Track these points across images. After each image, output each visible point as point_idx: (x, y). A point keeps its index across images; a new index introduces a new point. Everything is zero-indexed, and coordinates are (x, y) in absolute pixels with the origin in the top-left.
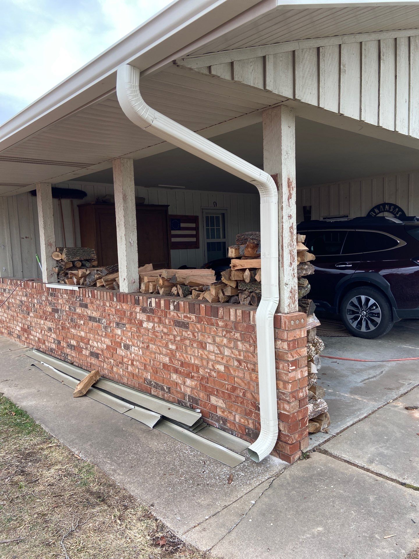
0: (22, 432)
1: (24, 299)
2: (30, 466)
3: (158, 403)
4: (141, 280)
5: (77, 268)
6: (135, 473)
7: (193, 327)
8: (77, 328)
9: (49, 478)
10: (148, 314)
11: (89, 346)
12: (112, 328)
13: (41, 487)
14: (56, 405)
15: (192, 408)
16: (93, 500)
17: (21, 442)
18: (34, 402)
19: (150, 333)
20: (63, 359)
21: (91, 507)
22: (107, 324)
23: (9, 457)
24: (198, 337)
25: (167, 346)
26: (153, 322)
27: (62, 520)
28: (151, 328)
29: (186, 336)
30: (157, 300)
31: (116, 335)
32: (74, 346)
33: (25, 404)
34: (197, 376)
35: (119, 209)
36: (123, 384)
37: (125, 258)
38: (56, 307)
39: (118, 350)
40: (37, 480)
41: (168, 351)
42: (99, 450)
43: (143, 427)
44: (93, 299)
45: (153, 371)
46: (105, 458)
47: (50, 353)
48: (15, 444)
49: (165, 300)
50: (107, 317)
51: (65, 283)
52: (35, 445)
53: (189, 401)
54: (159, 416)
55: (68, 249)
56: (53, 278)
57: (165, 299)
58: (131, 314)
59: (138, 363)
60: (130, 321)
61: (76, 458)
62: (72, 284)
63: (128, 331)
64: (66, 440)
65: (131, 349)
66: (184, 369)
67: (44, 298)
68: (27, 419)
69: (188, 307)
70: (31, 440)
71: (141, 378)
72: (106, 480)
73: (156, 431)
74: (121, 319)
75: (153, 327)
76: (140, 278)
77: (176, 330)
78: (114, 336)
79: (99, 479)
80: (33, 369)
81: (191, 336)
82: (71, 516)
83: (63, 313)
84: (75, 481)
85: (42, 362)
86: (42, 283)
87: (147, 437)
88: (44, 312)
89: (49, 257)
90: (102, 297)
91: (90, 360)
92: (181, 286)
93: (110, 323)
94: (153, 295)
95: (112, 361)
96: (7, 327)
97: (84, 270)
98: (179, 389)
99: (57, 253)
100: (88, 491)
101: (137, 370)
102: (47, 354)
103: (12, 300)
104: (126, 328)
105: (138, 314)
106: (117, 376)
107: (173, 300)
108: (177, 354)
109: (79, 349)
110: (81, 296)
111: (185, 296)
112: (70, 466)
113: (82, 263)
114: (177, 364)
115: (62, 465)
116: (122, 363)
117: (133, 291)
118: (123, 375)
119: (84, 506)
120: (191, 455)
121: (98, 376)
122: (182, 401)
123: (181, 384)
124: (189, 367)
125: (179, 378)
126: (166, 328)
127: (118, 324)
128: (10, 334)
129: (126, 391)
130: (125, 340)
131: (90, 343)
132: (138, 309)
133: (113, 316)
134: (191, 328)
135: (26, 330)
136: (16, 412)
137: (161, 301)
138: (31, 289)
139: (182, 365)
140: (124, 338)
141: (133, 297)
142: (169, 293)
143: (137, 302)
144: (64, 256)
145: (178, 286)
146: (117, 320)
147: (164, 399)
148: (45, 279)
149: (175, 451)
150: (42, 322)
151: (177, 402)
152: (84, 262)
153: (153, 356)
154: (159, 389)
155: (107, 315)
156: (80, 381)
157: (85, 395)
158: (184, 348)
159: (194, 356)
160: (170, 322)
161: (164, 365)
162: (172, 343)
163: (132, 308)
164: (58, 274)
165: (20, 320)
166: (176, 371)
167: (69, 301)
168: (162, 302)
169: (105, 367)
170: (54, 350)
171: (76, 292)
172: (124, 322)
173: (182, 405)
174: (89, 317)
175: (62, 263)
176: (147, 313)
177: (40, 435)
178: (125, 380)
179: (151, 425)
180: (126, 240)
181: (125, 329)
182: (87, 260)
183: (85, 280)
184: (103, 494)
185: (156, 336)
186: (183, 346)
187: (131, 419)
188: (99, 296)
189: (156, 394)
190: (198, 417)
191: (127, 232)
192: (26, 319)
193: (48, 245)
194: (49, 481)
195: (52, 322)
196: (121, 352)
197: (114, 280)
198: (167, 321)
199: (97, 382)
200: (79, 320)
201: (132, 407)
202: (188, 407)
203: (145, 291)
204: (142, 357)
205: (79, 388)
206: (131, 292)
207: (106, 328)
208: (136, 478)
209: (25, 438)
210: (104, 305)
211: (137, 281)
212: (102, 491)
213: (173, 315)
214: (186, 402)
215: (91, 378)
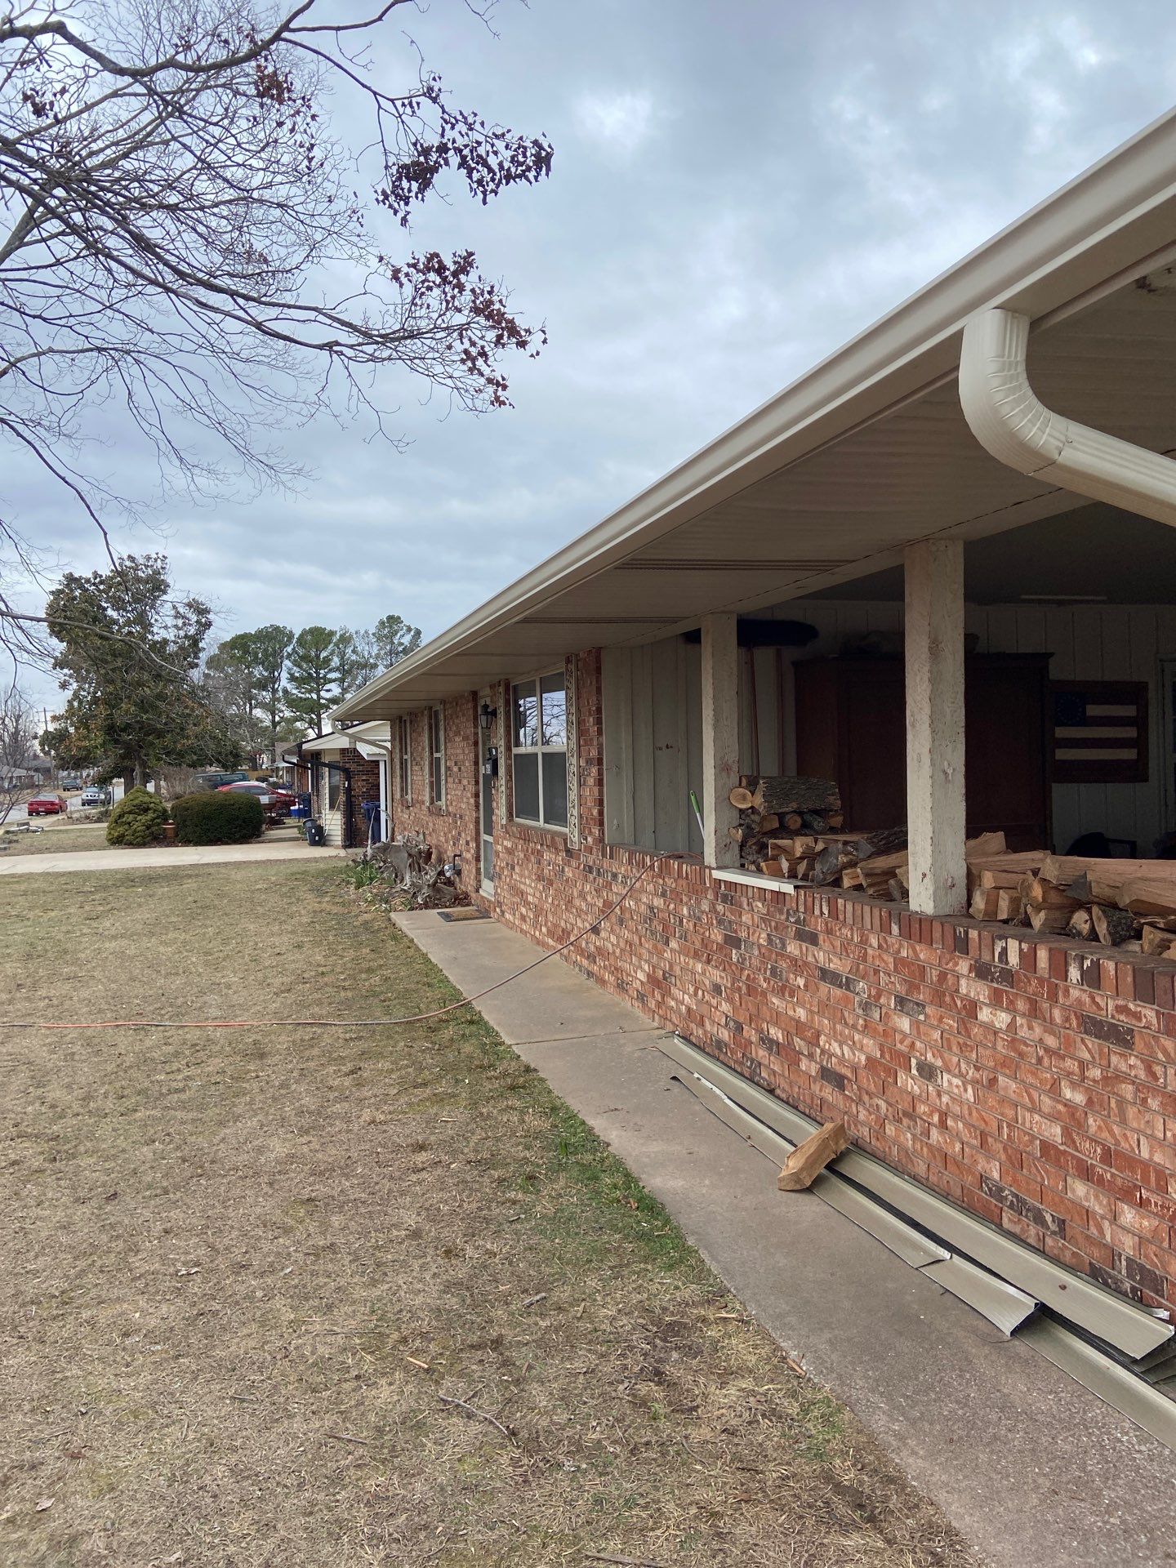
0: (655, 1259)
1: (658, 902)
2: (676, 1361)
3: (1027, 1261)
4: (972, 880)
5: (793, 834)
6: (961, 1461)
7: (1148, 1045)
8: (787, 994)
9: (724, 1411)
10: (995, 985)
11: (818, 1051)
12: (884, 1010)
13: (705, 1432)
14: (735, 1201)
15: (1141, 1300)
16: (842, 1509)
17: (654, 1288)
18: (681, 1183)
19: (1000, 1044)
20: (747, 1075)
21: (837, 1527)
22: (869, 996)
23: (625, 1322)
24: (1165, 1080)
25: (1054, 1090)
26: (1011, 1009)
27: (761, 1543)
28: (1004, 1027)
29: (1124, 1069)
30: (1025, 946)
31: (895, 1030)
32: (778, 1044)
33: (661, 1182)
34: (1160, 1203)
35: (918, 678)
36: (914, 1178)
37: (929, 816)
38: (736, 932)
39: (902, 1076)
40: (695, 1408)
41: (1060, 1107)
42: (852, 1363)
43: (981, 1324)
44: (832, 923)
45: (1009, 1158)
46: (873, 1391)
47: (716, 1052)
48: (639, 1289)
49: (1050, 950)
50: (872, 978)
51: (759, 870)
52: (687, 1305)
53: (1130, 1276)
54: (1031, 1303)
55: (769, 780)
56: (728, 855)
57: (1053, 945)
58: (943, 976)
59: (960, 1125)
60: (938, 997)
61: (793, 1369)
62: (777, 874)
63: (933, 1027)
64: (764, 1310)
65: (939, 1080)
66: (1113, 1170)
67: (705, 907)
68: (664, 1225)
69: (1130, 979)
70: (677, 1288)
71: (970, 1171)
72: (878, 1459)
73: (1021, 1346)
74: (913, 987)
75: (1012, 1026)
76: (969, 874)
77: (1087, 1046)
78: (889, 1033)
79: (857, 1450)
80: (676, 1088)
81: (1142, 1074)
82: (784, 1539)
83: (752, 949)
84: (791, 1437)
85: (696, 1075)
86: (703, 867)
87: (994, 1358)
88: (705, 943)
89: (722, 800)
90: (858, 920)
91: (821, 1090)
92: (1104, 912)
93: (878, 996)
94: (1009, 929)
95: (883, 1105)
96: (616, 969)
97: (809, 840)
98: (1094, 1231)
99: (741, 790)
100: (828, 1477)
101: (958, 1147)
102: (708, 1054)
103: (630, 903)
104: (927, 1016)
105: (963, 982)
106: (895, 1150)
107: (1077, 952)
108: (1091, 1121)
109: (792, 1054)
110: (802, 909)
111: (1118, 941)
112: (778, 1390)
113: (803, 819)
114: (1091, 1154)
115: (755, 1379)
116: (911, 1115)
117: (947, 911)
118: (915, 1151)
119: (820, 1521)
120: (1139, 1452)
121: (842, 1141)
122: (1106, 1272)
123: (1103, 1217)
124: (1133, 1172)
125: (1096, 1197)
126: (1052, 1033)
127: (901, 1001)
128: (622, 986)
129: (923, 1201)
130: (923, 1051)
131: (821, 1043)
132: (963, 967)
133: (889, 975)
134: (1139, 1044)
135: (660, 983)
136: (639, 1201)
137: (1038, 952)
138: (676, 881)
139: (1108, 1157)
140: (918, 1044)
141: (948, 929)
142: (1064, 929)
143: (961, 946)
144: (758, 801)
145: (1095, 910)
146: (901, 989)
147: (1044, 1252)
148: (710, 857)
149: (1087, 1428)
150: (699, 967)
151: (1087, 1268)
152: (808, 817)
153: (1010, 1113)
154: (1026, 1216)
155: (872, 973)
156: (795, 1146)
157: (809, 1190)
158: (1113, 1104)
159: (1151, 1137)
160: (1067, 1019)
161: (1046, 1147)
162: (1074, 1086)
163: (944, 961)
164: (742, 846)
165: (646, 956)
166: (1086, 1173)
167: (770, 921)
168: (1043, 955)
169: (861, 1117)
170: (726, 1045)
171: (787, 897)
172: (921, 997)
173: (1106, 1284)
174: (821, 969)
175: (752, 817)
176: (992, 981)
177: (699, 1280)
178: (921, 1169)
179: (1008, 1323)
180: (933, 764)
181: (922, 1017)
182: (816, 812)
183: (811, 867)
184: (869, 1497)
185: (1021, 1055)
186: (1113, 1102)
187: (942, 1291)
188: (849, 915)
189: (1017, 1229)
190: (1162, 1334)
191: (937, 743)
192: (660, 954)
193: (722, 768)
194: (724, 1419)
195: (724, 970)
196: (909, 1082)
197: (891, 873)
198: (1057, 1014)
199: (841, 1157)
200: (792, 976)
201: (946, 1255)
202: (1125, 1294)
203: (986, 913)
204: (974, 1112)
205: (794, 1165)
206: (941, 913)
207: (866, 1007)
208: (965, 1477)
209: (662, 1278)
210: (864, 941)
211: (962, 882)
212: (867, 1491)
213: (1079, 1000)
214: (1120, 1277)
215: (824, 1144)
